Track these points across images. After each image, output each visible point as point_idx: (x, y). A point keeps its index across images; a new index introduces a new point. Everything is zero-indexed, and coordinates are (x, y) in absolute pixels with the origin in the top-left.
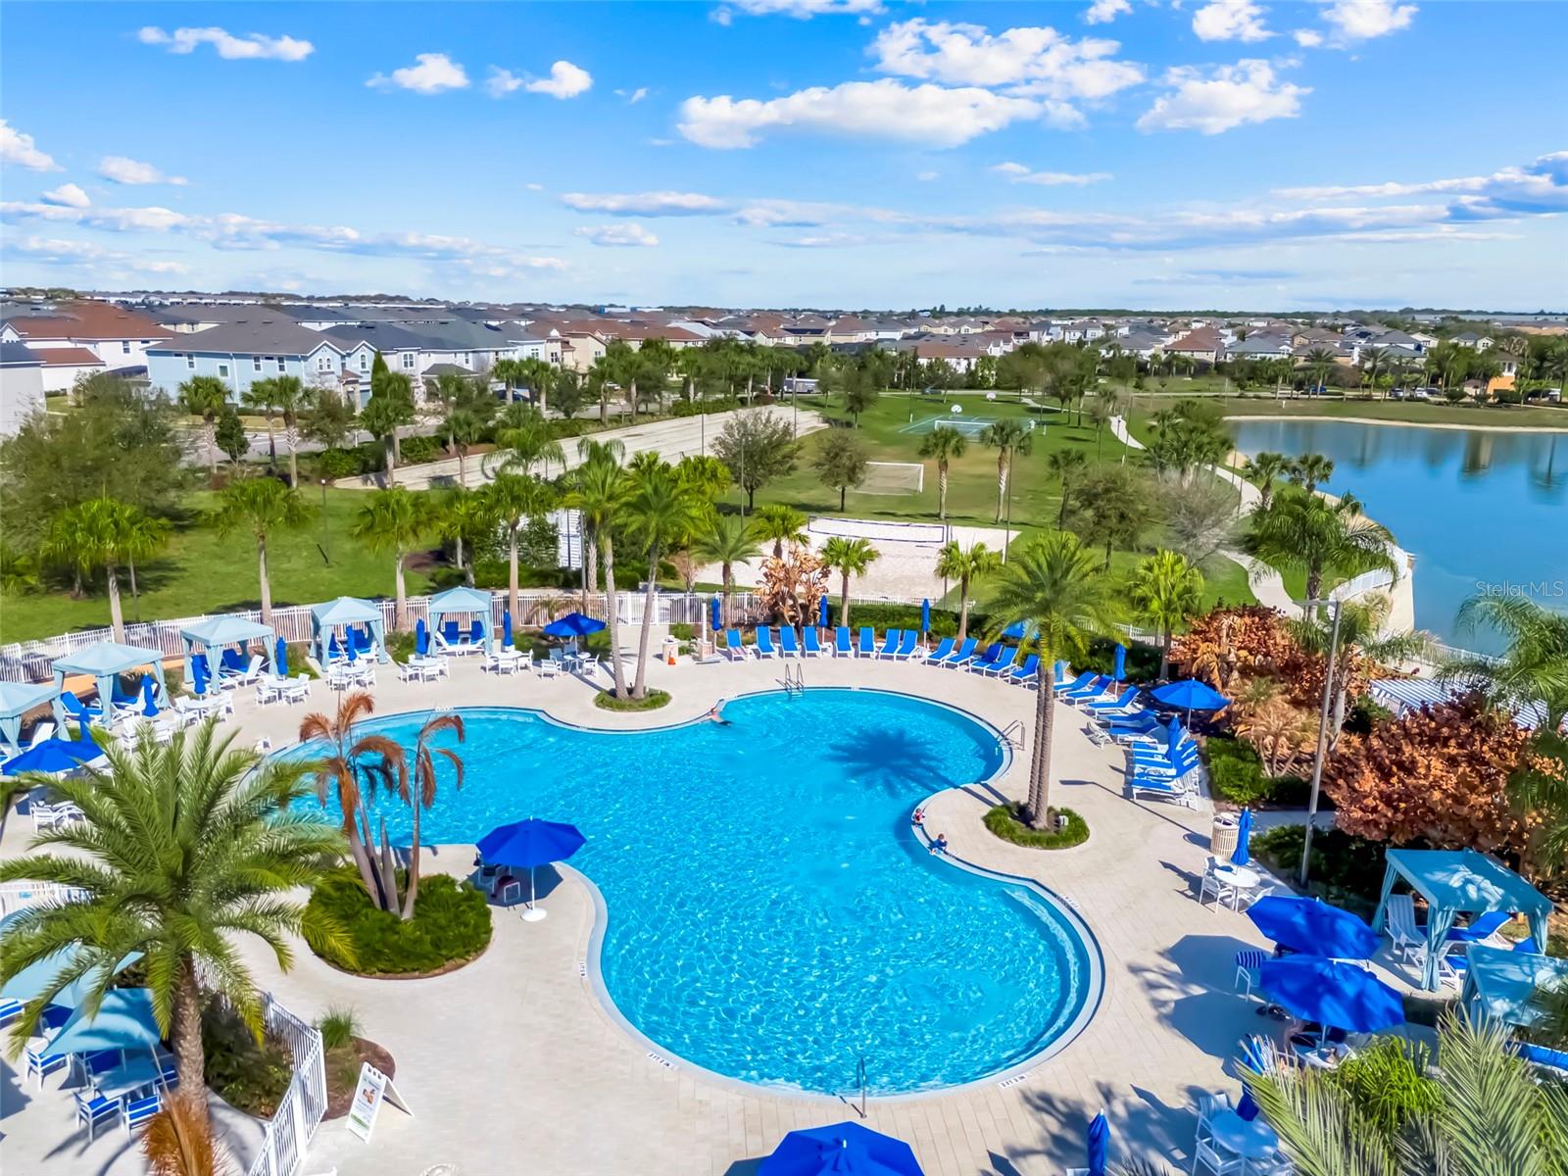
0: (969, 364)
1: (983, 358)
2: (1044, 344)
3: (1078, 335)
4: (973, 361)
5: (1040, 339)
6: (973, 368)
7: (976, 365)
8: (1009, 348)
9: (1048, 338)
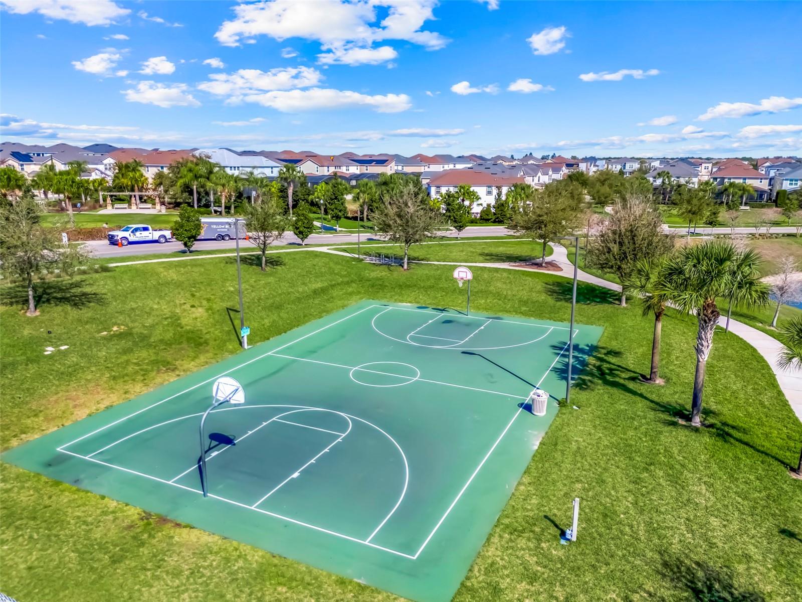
0: (499, 194)
1: (515, 186)
2: (591, 174)
3: (619, 167)
4: (505, 190)
5: (588, 169)
6: (504, 198)
7: (507, 195)
8: (558, 176)
9: (595, 169)
